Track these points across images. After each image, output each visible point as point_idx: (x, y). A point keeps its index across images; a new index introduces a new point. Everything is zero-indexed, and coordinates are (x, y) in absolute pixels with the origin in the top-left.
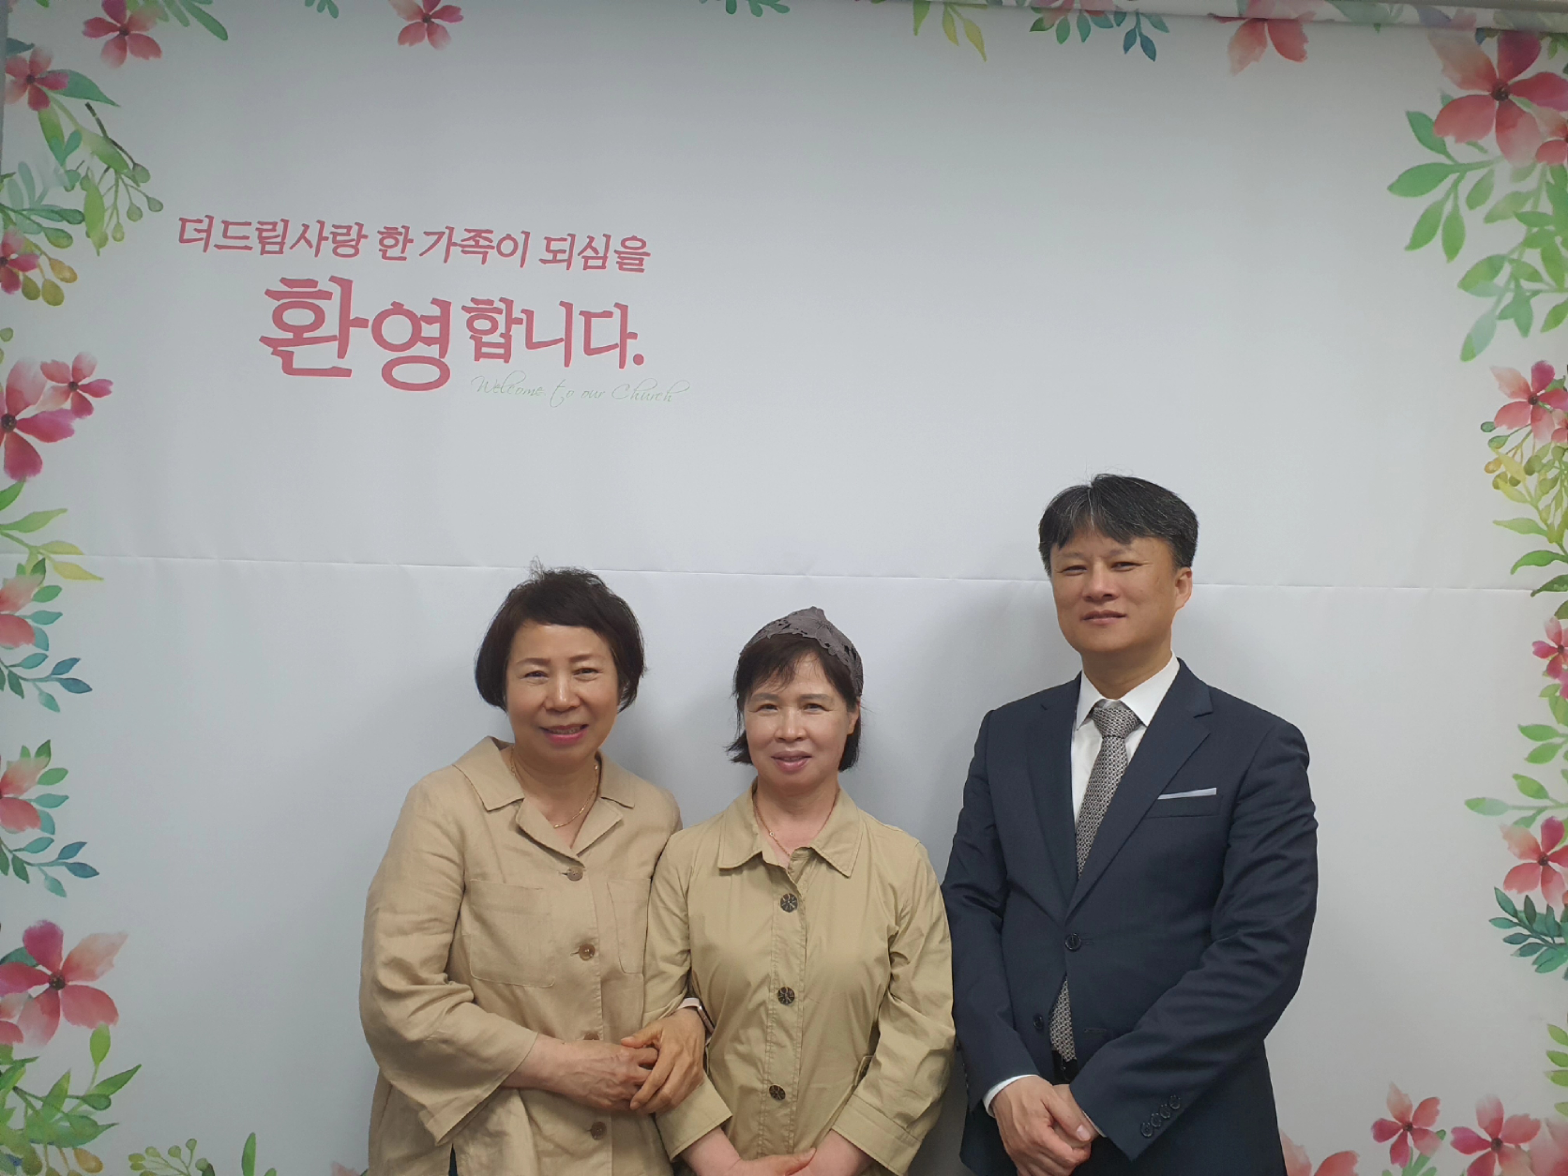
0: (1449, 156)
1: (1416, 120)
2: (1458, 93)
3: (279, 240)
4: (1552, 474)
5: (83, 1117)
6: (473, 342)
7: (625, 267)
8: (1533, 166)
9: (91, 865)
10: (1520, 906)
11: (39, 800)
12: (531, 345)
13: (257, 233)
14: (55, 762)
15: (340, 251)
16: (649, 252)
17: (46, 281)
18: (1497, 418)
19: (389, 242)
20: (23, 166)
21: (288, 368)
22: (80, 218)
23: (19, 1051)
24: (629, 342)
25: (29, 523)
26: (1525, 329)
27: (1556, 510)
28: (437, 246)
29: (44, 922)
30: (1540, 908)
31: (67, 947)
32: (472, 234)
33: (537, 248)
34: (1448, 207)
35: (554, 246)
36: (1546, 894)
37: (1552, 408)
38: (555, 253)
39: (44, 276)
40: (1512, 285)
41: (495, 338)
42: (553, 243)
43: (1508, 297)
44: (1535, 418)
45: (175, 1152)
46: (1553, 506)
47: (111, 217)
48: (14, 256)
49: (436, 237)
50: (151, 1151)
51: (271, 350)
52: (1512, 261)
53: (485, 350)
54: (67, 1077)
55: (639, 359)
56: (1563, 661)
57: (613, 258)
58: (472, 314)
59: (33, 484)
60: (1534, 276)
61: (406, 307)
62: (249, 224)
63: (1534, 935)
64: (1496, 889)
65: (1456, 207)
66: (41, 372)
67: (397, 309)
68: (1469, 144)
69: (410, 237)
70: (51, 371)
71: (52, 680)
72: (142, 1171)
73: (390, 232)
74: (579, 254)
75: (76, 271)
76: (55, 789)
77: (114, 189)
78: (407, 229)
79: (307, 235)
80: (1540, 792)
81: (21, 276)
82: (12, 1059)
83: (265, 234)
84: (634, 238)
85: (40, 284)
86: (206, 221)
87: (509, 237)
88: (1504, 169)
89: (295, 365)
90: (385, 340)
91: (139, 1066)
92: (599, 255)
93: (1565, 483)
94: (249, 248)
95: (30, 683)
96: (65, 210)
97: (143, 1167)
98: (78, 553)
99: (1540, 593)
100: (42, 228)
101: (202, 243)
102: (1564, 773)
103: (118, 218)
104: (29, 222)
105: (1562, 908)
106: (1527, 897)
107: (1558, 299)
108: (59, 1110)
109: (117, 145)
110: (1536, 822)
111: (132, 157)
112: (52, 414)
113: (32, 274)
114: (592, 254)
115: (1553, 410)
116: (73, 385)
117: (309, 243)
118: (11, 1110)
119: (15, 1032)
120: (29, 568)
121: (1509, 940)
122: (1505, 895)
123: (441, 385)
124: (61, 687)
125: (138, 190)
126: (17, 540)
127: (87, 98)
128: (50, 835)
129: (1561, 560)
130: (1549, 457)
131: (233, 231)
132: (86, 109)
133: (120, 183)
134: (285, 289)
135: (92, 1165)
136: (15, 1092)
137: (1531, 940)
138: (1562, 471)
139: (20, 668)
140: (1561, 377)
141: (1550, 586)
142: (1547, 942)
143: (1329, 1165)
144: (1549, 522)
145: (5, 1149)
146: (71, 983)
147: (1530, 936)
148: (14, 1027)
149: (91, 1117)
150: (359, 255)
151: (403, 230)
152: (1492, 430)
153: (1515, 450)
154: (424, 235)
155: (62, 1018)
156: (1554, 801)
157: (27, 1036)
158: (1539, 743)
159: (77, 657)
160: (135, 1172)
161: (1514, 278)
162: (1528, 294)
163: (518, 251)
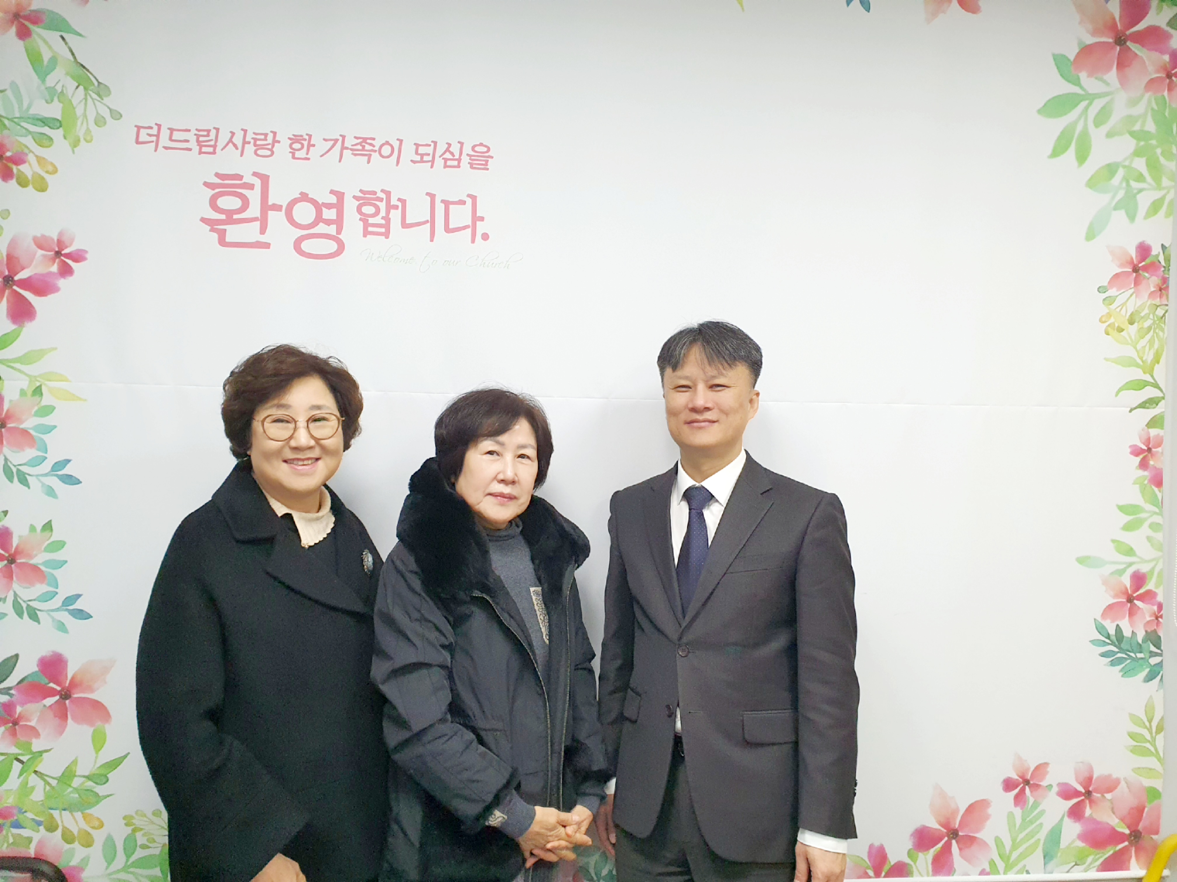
0: (1082, 88)
1: (1059, 60)
2: (1090, 40)
3: (212, 143)
4: (1147, 324)
5: (88, 790)
6: (361, 223)
7: (474, 166)
8: (1143, 96)
9: (86, 610)
10: (1112, 632)
11: (45, 563)
12: (405, 225)
13: (195, 137)
14: (56, 536)
15: (260, 152)
16: (492, 155)
17: (34, 173)
18: (1109, 283)
19: (297, 146)
20: (13, 84)
21: (223, 242)
22: (58, 125)
23: (37, 745)
24: (478, 223)
25: (27, 359)
26: (1132, 217)
27: (1150, 350)
28: (332, 151)
29: (54, 652)
30: (1127, 632)
31: (71, 671)
32: (360, 141)
33: (409, 153)
34: (1079, 128)
35: (421, 150)
36: (1132, 623)
38: (422, 155)
39: (32, 170)
40: (1124, 185)
41: (378, 220)
42: (420, 148)
43: (1121, 194)
44: (1137, 283)
45: (157, 813)
46: (1147, 347)
47: (82, 123)
48: (8, 154)
49: (332, 143)
50: (139, 812)
51: (209, 228)
52: (1124, 167)
53: (370, 229)
54: (75, 762)
55: (485, 237)
56: (1150, 459)
57: (465, 160)
58: (361, 202)
59: (29, 328)
60: (1140, 178)
61: (310, 196)
62: (188, 130)
63: (1122, 651)
64: (1095, 619)
65: (1086, 127)
66: (32, 242)
67: (304, 197)
68: (1097, 78)
69: (312, 143)
70: (41, 243)
71: (52, 475)
72: (133, 827)
73: (296, 139)
74: (440, 157)
75: (57, 165)
76: (57, 556)
77: (83, 103)
78: (310, 136)
79: (234, 140)
80: (1130, 551)
81: (15, 169)
82: (32, 751)
83: (201, 139)
84: (481, 145)
85: (29, 174)
86: (156, 128)
87: (387, 143)
88: (1121, 97)
89: (228, 240)
90: (295, 221)
91: (128, 754)
92: (455, 158)
93: (1157, 331)
94: (190, 150)
95: (34, 478)
96: (46, 118)
97: (134, 824)
98: (67, 380)
99: (1136, 410)
100: (30, 133)
101: (154, 144)
102: (1149, 538)
103: (87, 124)
104: (19, 127)
105: (1143, 633)
106: (1118, 625)
107: (1157, 195)
108: (70, 786)
109: (84, 67)
110: (1126, 573)
111: (96, 75)
112: (43, 275)
113: (23, 168)
114: (450, 157)
115: (1150, 277)
116: (58, 254)
117: (235, 146)
118: (33, 788)
119: (34, 732)
120: (30, 393)
121: (1103, 655)
122: (1102, 624)
123: (339, 255)
124: (58, 480)
125: (102, 103)
126: (19, 371)
127: (61, 31)
128: (55, 590)
129: (1152, 386)
130: (1146, 311)
131: (176, 136)
132: (61, 40)
133: (88, 97)
134: (218, 181)
135: (96, 824)
136: (36, 774)
137: (1119, 655)
138: (1154, 321)
139: (26, 467)
140: (1157, 253)
141: (1143, 405)
142: (1131, 656)
143: (971, 809)
144: (1144, 359)
145: (29, 815)
146: (75, 696)
147: (1118, 652)
148: (33, 728)
149: (94, 790)
150: (274, 155)
151: (307, 138)
152: (1106, 292)
153: (1121, 307)
154: (323, 141)
155: (70, 720)
156: (1140, 558)
157: (43, 733)
158: (1131, 517)
159: (69, 459)
160: (128, 828)
161: (1126, 179)
162: (1135, 191)
163: (394, 154)
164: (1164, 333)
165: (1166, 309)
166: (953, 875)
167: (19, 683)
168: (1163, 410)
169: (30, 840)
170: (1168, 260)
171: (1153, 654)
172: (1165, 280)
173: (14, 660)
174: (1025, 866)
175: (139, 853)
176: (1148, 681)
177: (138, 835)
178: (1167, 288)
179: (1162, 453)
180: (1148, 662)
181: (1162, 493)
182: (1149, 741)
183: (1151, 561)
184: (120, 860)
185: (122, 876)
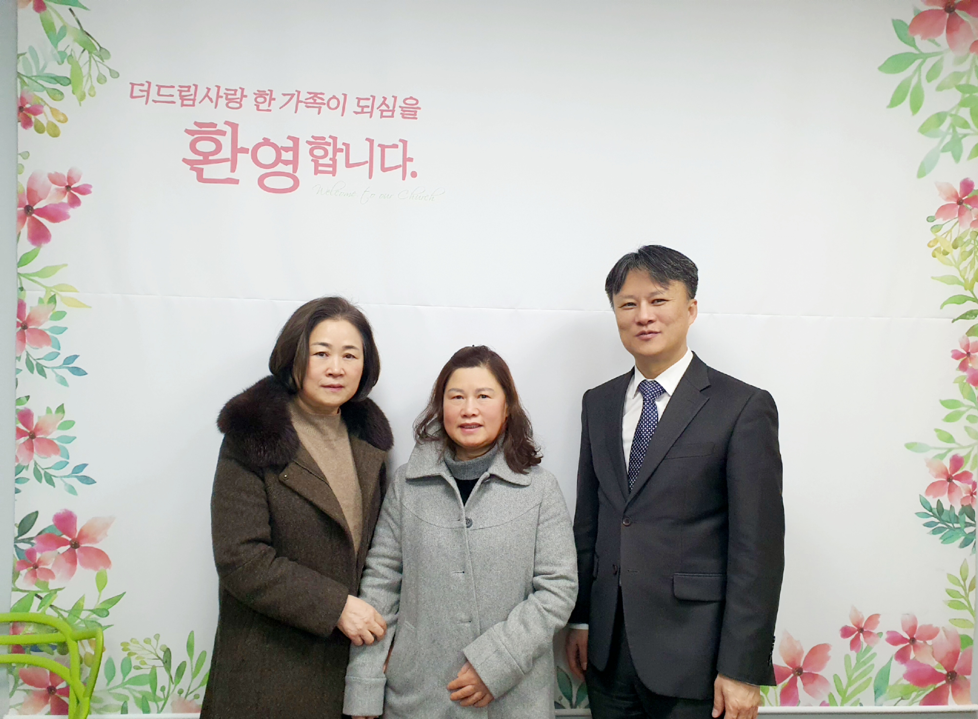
0: (916, 48)
1: (898, 25)
2: (924, 8)
3: (192, 97)
4: (968, 248)
5: (93, 621)
6: (313, 163)
7: (405, 116)
8: (968, 55)
9: (91, 477)
10: (934, 505)
11: (58, 439)
12: (348, 165)
13: (178, 92)
14: (67, 417)
15: (231, 105)
16: (420, 107)
17: (49, 123)
18: (936, 214)
19: (260, 100)
20: (31, 49)
21: (201, 178)
22: (68, 82)
23: (53, 584)
24: (408, 163)
25: (45, 273)
26: (957, 158)
27: (970, 270)
28: (289, 103)
29: (66, 510)
30: (946, 506)
31: (80, 525)
32: (312, 95)
33: (352, 105)
34: (914, 82)
35: (362, 103)
36: (950, 500)
37: (972, 208)
38: (363, 107)
39: (47, 118)
40: (951, 131)
41: (327, 161)
42: (361, 101)
43: (948, 138)
44: (960, 214)
45: (147, 641)
46: (969, 267)
47: (87, 81)
48: (28, 106)
49: (289, 97)
50: (133, 640)
51: (189, 167)
52: (951, 115)
53: (320, 168)
54: (82, 599)
55: (414, 175)
56: (969, 361)
57: (398, 111)
58: (313, 146)
59: (46, 248)
60: (965, 125)
61: (271, 141)
62: (173, 87)
63: (942, 522)
64: (920, 495)
65: (919, 81)
66: (47, 178)
67: (266, 142)
68: (929, 40)
69: (273, 97)
70: (54, 179)
71: (64, 368)
72: (129, 652)
73: (260, 94)
74: (378, 109)
75: (67, 116)
76: (69, 433)
77: (88, 63)
78: (271, 91)
79: (209, 95)
80: (950, 439)
81: (33, 118)
82: (49, 589)
83: (183, 94)
84: (411, 98)
85: (45, 123)
86: (146, 85)
87: (334, 97)
88: (950, 57)
89: (204, 177)
90: (258, 161)
91: (124, 593)
92: (390, 109)
94: (174, 102)
95: (50, 369)
96: (58, 77)
97: (129, 650)
98: (75, 290)
99: (958, 321)
100: (45, 88)
101: (145, 98)
102: (966, 428)
103: (91, 82)
104: (36, 84)
105: (960, 507)
106: (939, 500)
108: (78, 618)
109: (89, 35)
110: (947, 457)
111: (99, 43)
112: (56, 205)
113: (40, 117)
114: (386, 109)
116: (68, 187)
117: (211, 100)
119: (50, 574)
120: (46, 300)
121: (926, 525)
122: (926, 499)
123: (293, 190)
124: (69, 372)
125: (103, 64)
126: (38, 283)
127: (70, 5)
128: (66, 460)
129: (972, 301)
130: (968, 237)
131: (163, 91)
132: (69, 12)
133: (92, 59)
134: (197, 128)
136: (52, 609)
137: (940, 525)
138: (975, 246)
139: (43, 360)
141: (964, 317)
142: (950, 526)
143: (813, 651)
144: (965, 277)
146: (83, 545)
147: (939, 523)
148: (49, 571)
149: (99, 621)
150: (242, 108)
151: (269, 92)
152: (933, 221)
153: (946, 234)
154: (282, 96)
155: (78, 565)
156: (959, 444)
157: (58, 575)
158: (951, 411)
159: (77, 354)
160: (125, 652)
161: (953, 126)
162: (960, 136)
163: (340, 106)
166: (798, 705)
167: (39, 534)
171: (968, 525)
173: (34, 515)
174: (859, 699)
175: (134, 673)
176: (963, 547)
177: (133, 658)
180: (964, 531)
182: (963, 597)
183: (969, 446)
184: (119, 677)
185: (120, 691)
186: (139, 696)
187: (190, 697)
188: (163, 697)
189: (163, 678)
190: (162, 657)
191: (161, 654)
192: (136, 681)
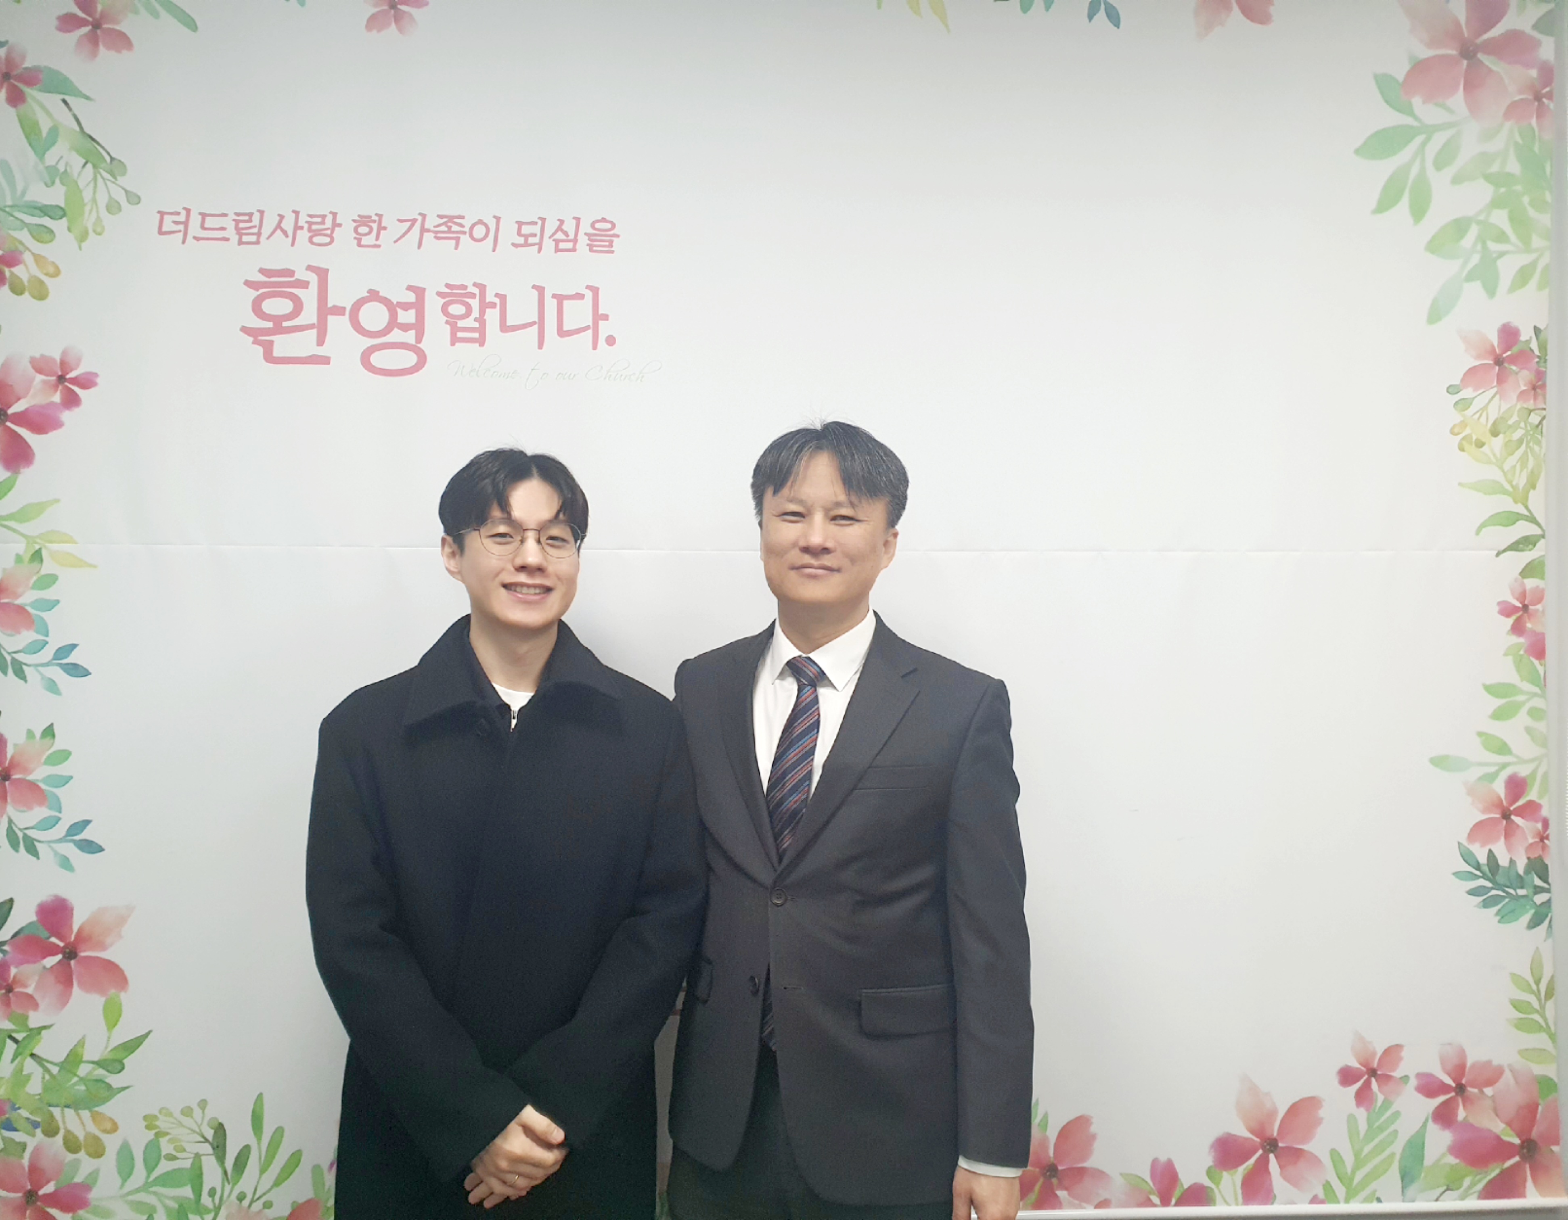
0: (1416, 118)
1: (1383, 82)
2: (1426, 53)
3: (255, 230)
4: (1518, 434)
5: (98, 1080)
6: (448, 327)
7: (595, 248)
8: (1501, 126)
9: (96, 841)
10: (1483, 859)
11: (45, 780)
12: (504, 327)
13: (233, 223)
14: (59, 744)
15: (316, 240)
16: (619, 233)
17: (31, 278)
18: (1462, 380)
19: (363, 230)
20: (4, 164)
21: (269, 357)
22: (61, 213)
23: (35, 1019)
24: (601, 323)
25: (24, 514)
26: (1491, 291)
27: (1521, 471)
28: (409, 234)
29: (56, 896)
30: (1503, 861)
31: (78, 921)
32: (445, 220)
33: (508, 233)
34: (1414, 171)
35: (526, 230)
36: (1509, 848)
37: (1518, 370)
38: (526, 237)
39: (28, 272)
40: (1479, 247)
41: (470, 322)
42: (524, 227)
43: (1475, 259)
44: (1501, 380)
45: (187, 1112)
46: (1518, 466)
47: (91, 211)
49: (408, 224)
50: (164, 1111)
51: (251, 339)
52: (1479, 223)
53: (460, 335)
54: (81, 1043)
55: (611, 340)
56: (1527, 620)
57: (583, 240)
58: (447, 299)
59: (26, 474)
60: (1501, 237)
61: (382, 294)
62: (225, 215)
63: (1497, 887)
64: (1459, 843)
65: (1423, 169)
66: (30, 366)
67: (374, 296)
68: (1436, 104)
69: (383, 225)
70: (40, 366)
71: (54, 665)
72: (156, 1131)
73: (363, 221)
74: (550, 237)
75: (60, 266)
76: (61, 770)
77: (92, 185)
78: (380, 216)
79: (282, 225)
80: (1503, 748)
81: (7, 272)
82: (28, 1027)
83: (242, 225)
84: (604, 220)
85: (25, 277)
86: (184, 213)
87: (480, 222)
88: (1471, 130)
89: (275, 354)
90: (361, 326)
91: (150, 1032)
92: (569, 238)
93: (1531, 444)
94: (227, 239)
95: (31, 668)
96: (46, 206)
97: (157, 1127)
98: (71, 540)
99: (1505, 554)
100: (25, 225)
101: (181, 235)
102: (1528, 730)
103: (98, 212)
104: (12, 218)
105: (1525, 861)
106: (1490, 851)
107: (1525, 259)
108: (75, 1075)
109: (93, 140)
110: (1499, 777)
111: (109, 150)
112: (42, 407)
113: (17, 269)
114: (564, 237)
115: (1519, 372)
116: (61, 379)
117: (285, 233)
118: (29, 1076)
119: (31, 1002)
120: (27, 558)
121: (1472, 892)
122: (1468, 849)
123: (417, 371)
124: (61, 672)
125: (116, 184)
126: (14, 530)
127: (64, 94)
128: (57, 814)
129: (1526, 520)
130: (1515, 418)
131: (210, 222)
132: (63, 105)
133: (99, 176)
134: (263, 278)
135: (108, 1126)
136: (33, 1058)
137: (1494, 892)
138: (1527, 431)
139: (22, 654)
140: (1528, 338)
141: (1515, 547)
142: (1511, 894)
143: (1294, 1110)
144: (1514, 483)
145: (24, 1113)
146: (83, 954)
147: (1492, 888)
148: (30, 997)
149: (107, 1080)
150: (333, 244)
151: (376, 218)
152: (1458, 392)
153: (1480, 412)
154: (397, 222)
155: (76, 989)
156: (1517, 757)
157: (43, 1005)
158: (1503, 701)
159: (75, 642)
160: (150, 1132)
161: (1481, 240)
162: (1494, 255)
163: (490, 236)
164: (1541, 447)
165: (1543, 415)
166: (1272, 1203)
167: (15, 935)
168: (1543, 553)
169: (23, 1146)
170: (1543, 347)
171: (1538, 890)
172: (1540, 375)
173: (7, 906)
174: (1375, 1191)
175: (164, 1166)
176: (1534, 927)
177: (163, 1141)
178: (1543, 386)
179: (1543, 611)
180: (1533, 901)
181: (1545, 666)
182: (1537, 1011)
183: (1532, 760)
184: (139, 1175)
185: (142, 1197)
186: (174, 1205)
187: (257, 1206)
188: (211, 1206)
189: (212, 1175)
190: (210, 1138)
191: (210, 1134)
192: (167, 1179)
